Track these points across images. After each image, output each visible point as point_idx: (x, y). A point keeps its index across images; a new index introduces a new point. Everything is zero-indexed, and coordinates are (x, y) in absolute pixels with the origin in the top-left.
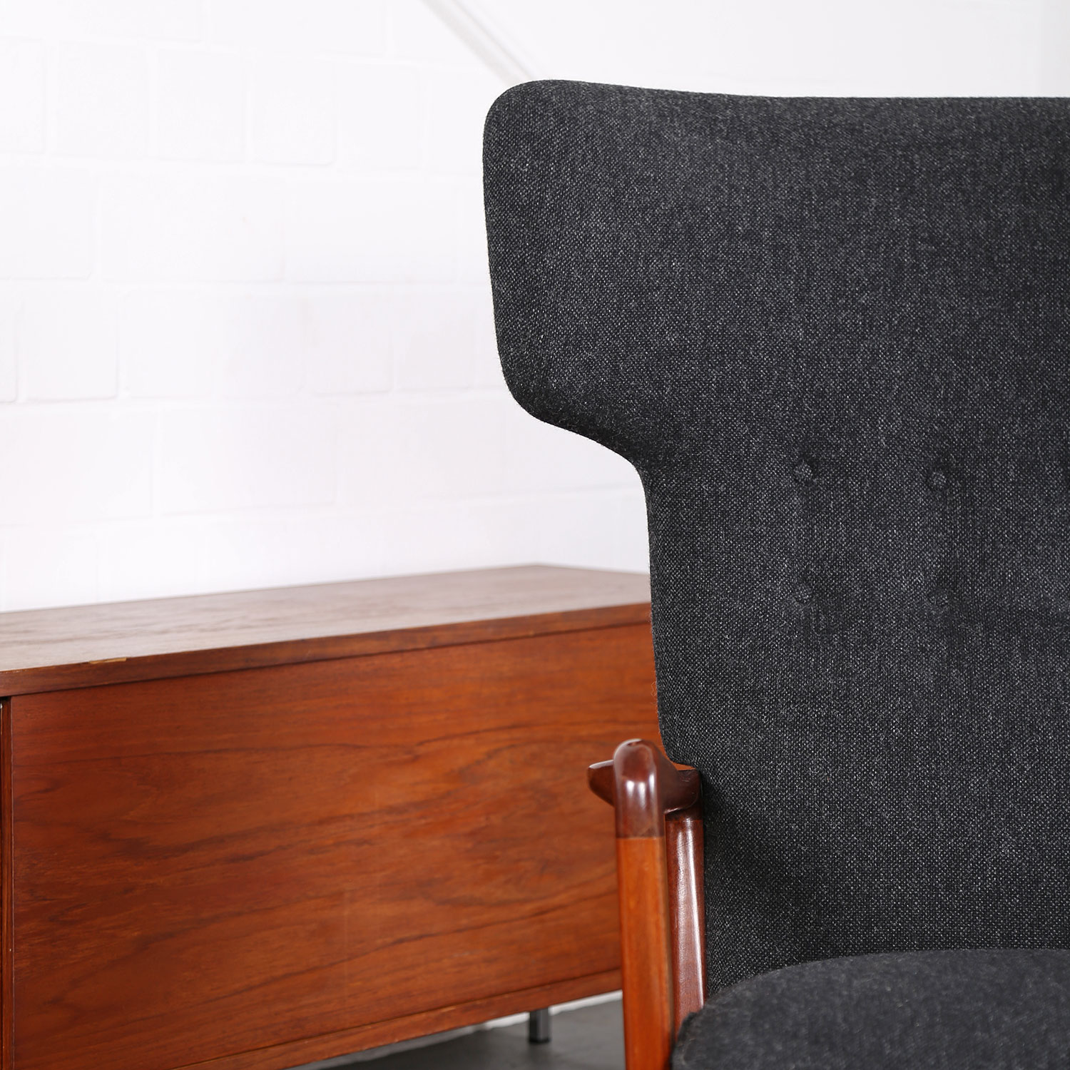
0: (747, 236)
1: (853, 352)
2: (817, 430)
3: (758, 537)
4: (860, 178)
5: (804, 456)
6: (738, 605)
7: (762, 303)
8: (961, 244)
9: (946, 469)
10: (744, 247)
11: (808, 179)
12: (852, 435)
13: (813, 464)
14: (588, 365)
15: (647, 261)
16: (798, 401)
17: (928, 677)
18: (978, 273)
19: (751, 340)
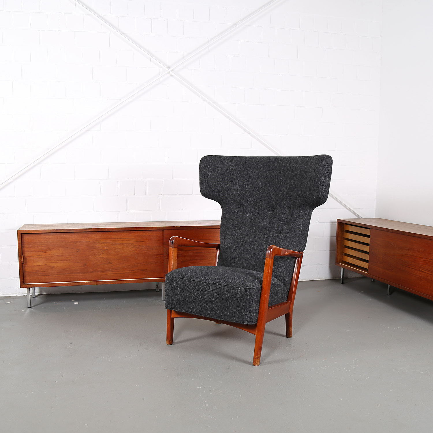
0: (232, 175)
1: (245, 190)
2: (240, 200)
3: (231, 214)
4: (250, 167)
5: (239, 204)
6: (227, 223)
7: (233, 184)
8: (262, 176)
9: (257, 206)
10: (232, 176)
11: (243, 167)
12: (244, 201)
13: (240, 205)
14: (208, 191)
15: (217, 178)
16: (238, 197)
17: (245, 233)
18: (263, 180)
19: (231, 188)
